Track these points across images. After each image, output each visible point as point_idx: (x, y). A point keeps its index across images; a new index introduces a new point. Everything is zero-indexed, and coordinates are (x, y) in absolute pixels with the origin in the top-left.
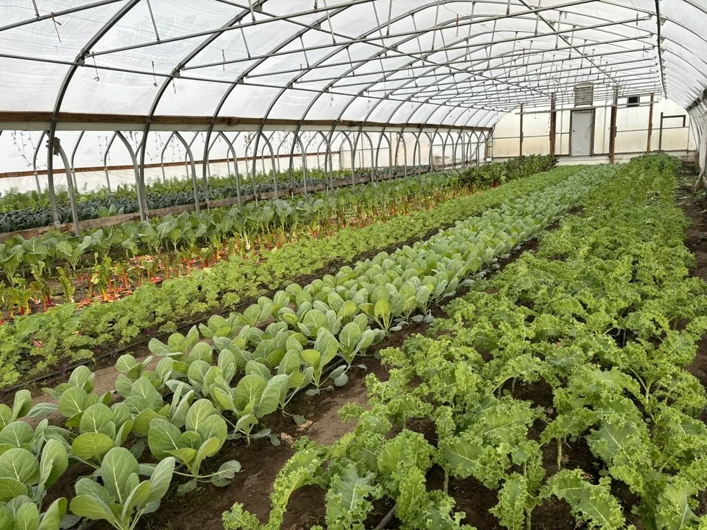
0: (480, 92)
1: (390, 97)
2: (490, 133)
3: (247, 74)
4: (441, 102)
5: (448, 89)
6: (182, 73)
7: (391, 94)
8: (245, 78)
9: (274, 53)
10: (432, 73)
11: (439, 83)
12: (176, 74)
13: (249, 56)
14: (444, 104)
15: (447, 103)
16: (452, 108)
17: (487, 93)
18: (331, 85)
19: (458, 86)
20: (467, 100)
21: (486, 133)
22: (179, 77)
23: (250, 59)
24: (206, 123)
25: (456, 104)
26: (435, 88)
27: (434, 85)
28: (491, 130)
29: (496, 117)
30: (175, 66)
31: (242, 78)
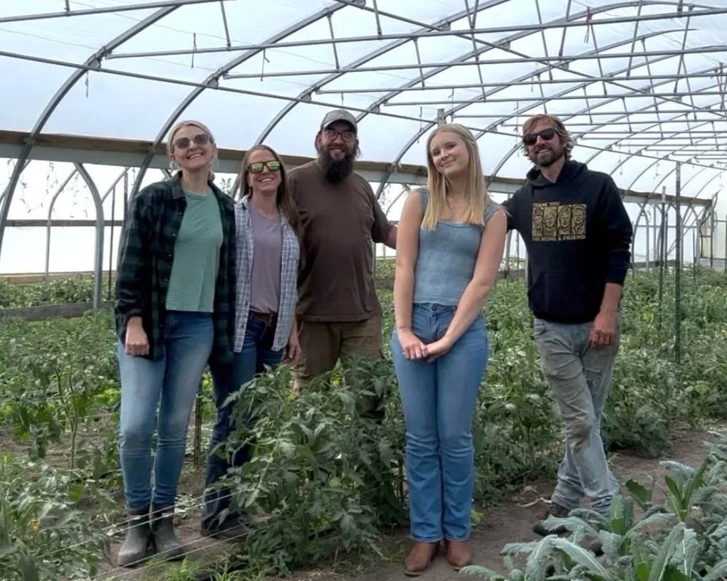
0: (678, 133)
1: (499, 128)
2: (707, 209)
3: (227, 71)
4: (603, 144)
5: (612, 123)
6: (105, 63)
7: (502, 123)
8: (221, 78)
9: (274, 42)
10: (580, 92)
11: (592, 111)
12: (94, 63)
13: (229, 45)
14: (609, 149)
15: (614, 148)
16: (624, 157)
17: (693, 135)
18: (385, 101)
19: (633, 118)
20: (654, 145)
21: (699, 209)
22: (99, 70)
23: (229, 49)
24: (141, 152)
25: (634, 150)
26: (586, 119)
27: (583, 113)
28: (708, 204)
29: (717, 181)
30: (95, 50)
31: (217, 79)
